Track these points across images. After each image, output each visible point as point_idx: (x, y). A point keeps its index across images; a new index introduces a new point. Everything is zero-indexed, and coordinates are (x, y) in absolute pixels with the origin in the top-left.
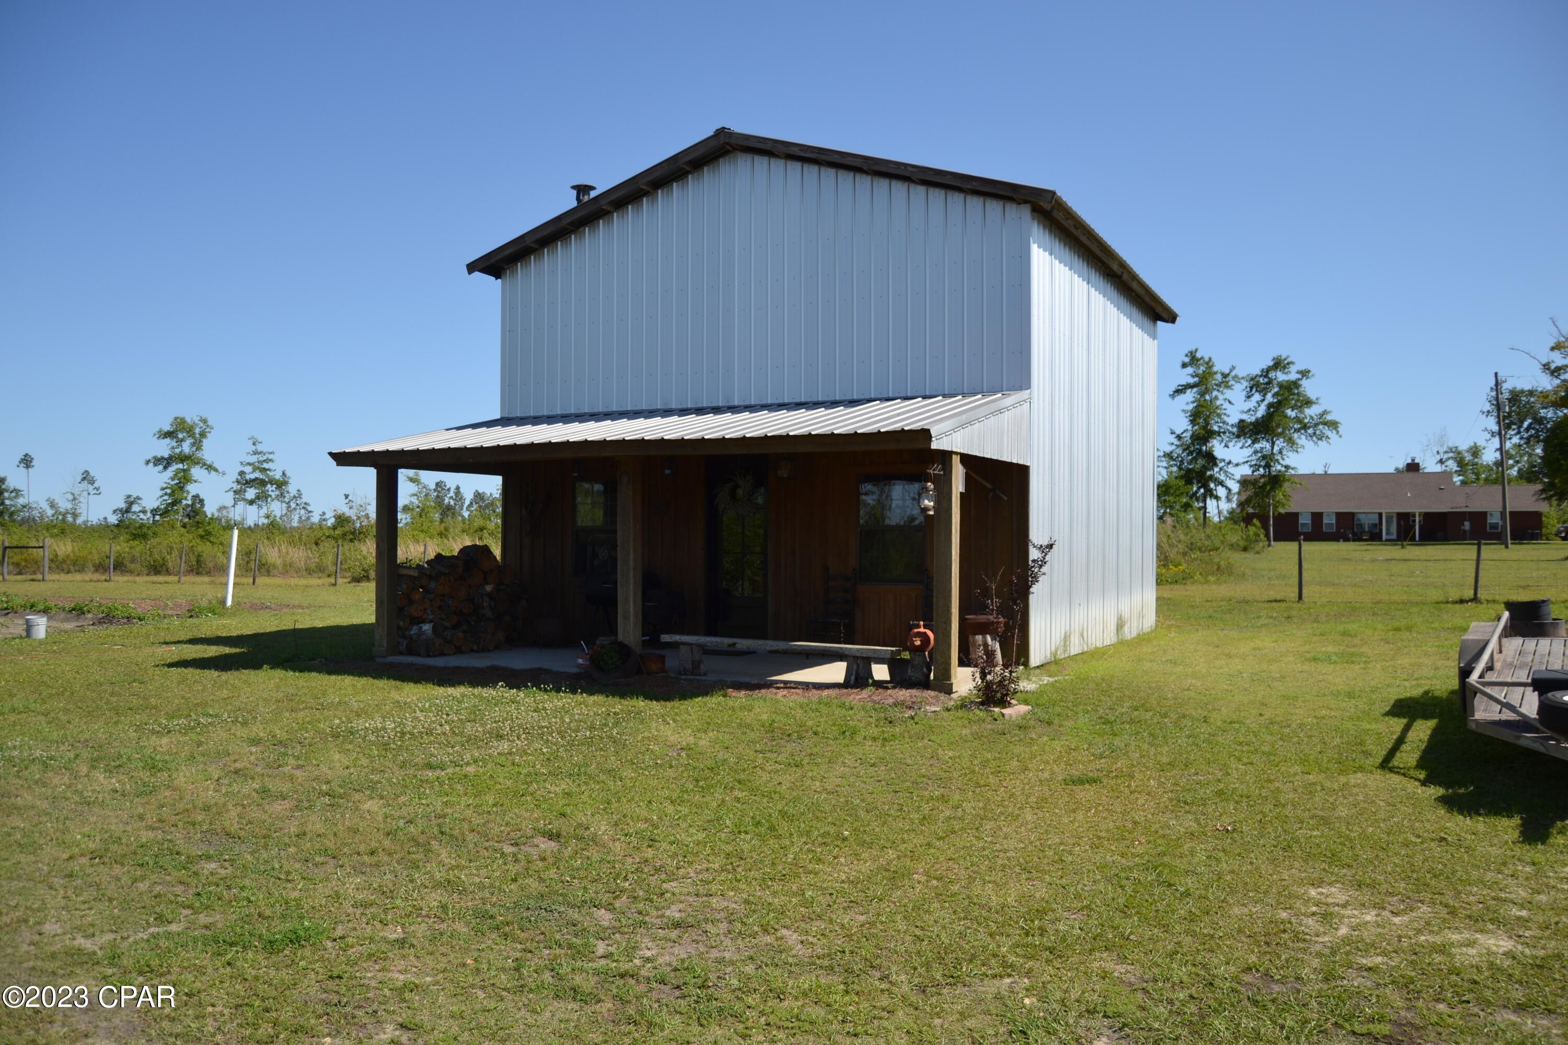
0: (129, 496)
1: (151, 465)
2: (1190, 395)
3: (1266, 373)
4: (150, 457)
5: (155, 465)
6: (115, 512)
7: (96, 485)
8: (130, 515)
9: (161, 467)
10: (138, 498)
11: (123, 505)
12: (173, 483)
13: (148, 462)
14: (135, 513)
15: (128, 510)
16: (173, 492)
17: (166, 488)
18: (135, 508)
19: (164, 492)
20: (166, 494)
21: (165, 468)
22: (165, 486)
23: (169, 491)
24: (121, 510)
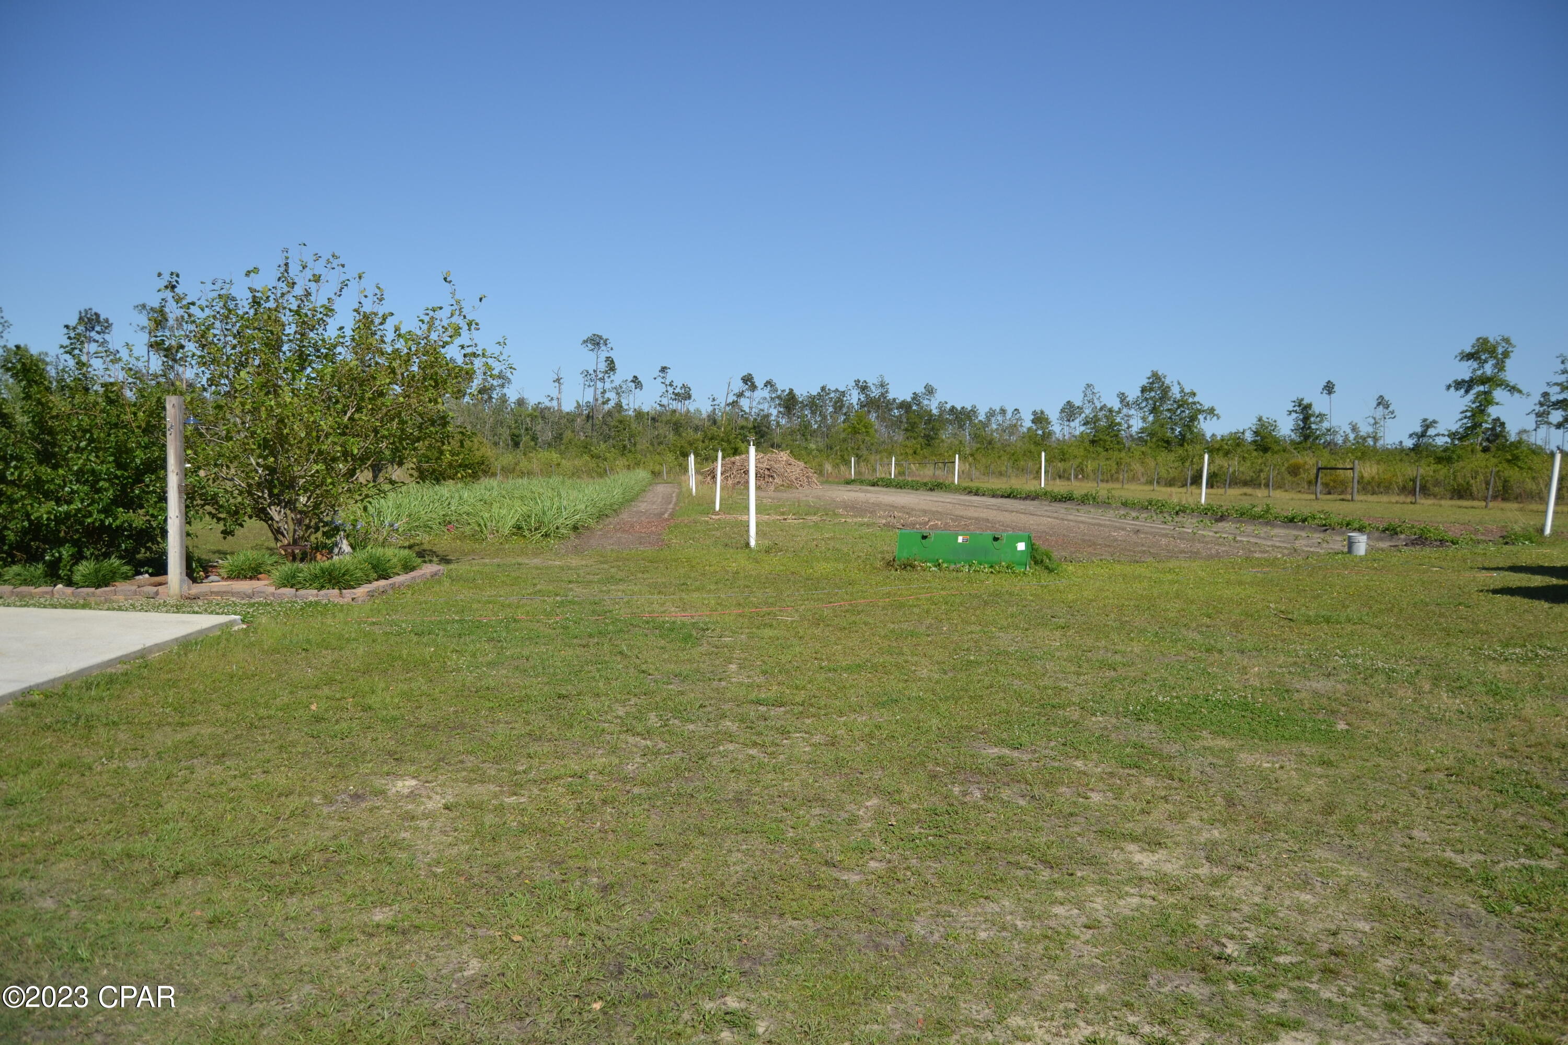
0: (1425, 420)
1: (1452, 389)
4: (1450, 381)
5: (1457, 389)
6: (1411, 436)
7: (1390, 409)
8: (1425, 440)
9: (1463, 391)
10: (1435, 422)
11: (1419, 430)
12: (1474, 406)
13: (1449, 387)
14: (1430, 436)
15: (1423, 434)
16: (1473, 415)
17: (1467, 411)
18: (1431, 432)
19: (1463, 415)
20: (1465, 417)
21: (1467, 392)
22: (1465, 408)
23: (1469, 414)
24: (1415, 434)
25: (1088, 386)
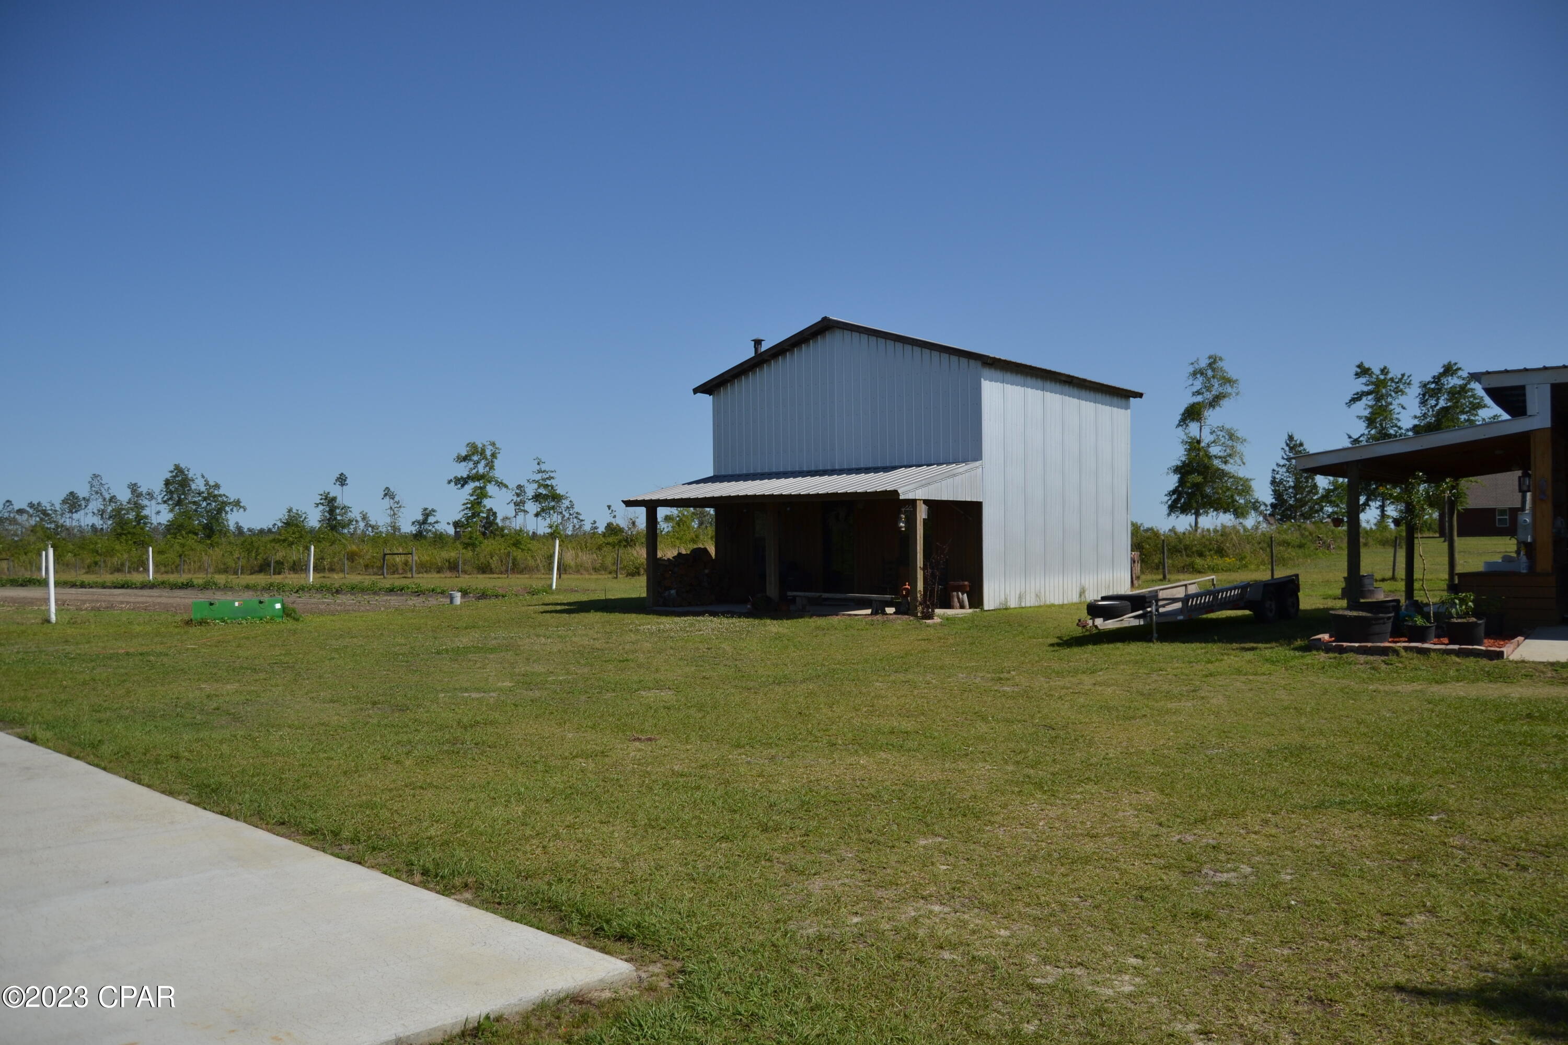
0: (426, 509)
1: (453, 484)
2: (1368, 401)
3: (1437, 379)
4: (452, 477)
5: (456, 484)
6: (413, 523)
7: (397, 500)
8: (426, 526)
9: (459, 485)
10: (433, 511)
11: (420, 518)
12: (472, 498)
13: (450, 482)
14: (430, 524)
15: (425, 522)
16: (472, 506)
17: (467, 503)
18: (431, 519)
19: (465, 507)
20: (467, 508)
21: (464, 486)
22: (466, 502)
23: (469, 506)
24: (418, 522)
25: (95, 476)
